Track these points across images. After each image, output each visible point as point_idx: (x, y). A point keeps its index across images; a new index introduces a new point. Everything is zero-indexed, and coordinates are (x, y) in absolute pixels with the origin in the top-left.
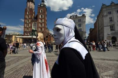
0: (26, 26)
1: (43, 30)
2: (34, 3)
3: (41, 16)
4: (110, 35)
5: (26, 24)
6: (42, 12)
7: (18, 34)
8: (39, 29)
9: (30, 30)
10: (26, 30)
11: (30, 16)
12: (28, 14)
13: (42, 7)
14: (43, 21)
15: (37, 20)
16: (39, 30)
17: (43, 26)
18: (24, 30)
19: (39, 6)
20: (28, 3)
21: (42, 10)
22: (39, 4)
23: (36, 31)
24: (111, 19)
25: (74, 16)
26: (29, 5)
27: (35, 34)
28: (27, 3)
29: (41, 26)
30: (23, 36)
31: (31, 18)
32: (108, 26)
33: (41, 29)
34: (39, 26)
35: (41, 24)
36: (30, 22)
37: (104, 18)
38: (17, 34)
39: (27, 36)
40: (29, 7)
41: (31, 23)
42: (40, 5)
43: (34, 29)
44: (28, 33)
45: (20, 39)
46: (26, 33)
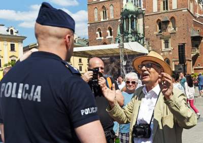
1: (174, 6)
9: (112, 17)
10: (96, 17)
18: (91, 16)
23: (138, 14)
27: (135, 33)
30: (88, 44)
39: (105, 44)
43: (131, 7)
44: (108, 32)
45: (80, 60)
46: (98, 33)
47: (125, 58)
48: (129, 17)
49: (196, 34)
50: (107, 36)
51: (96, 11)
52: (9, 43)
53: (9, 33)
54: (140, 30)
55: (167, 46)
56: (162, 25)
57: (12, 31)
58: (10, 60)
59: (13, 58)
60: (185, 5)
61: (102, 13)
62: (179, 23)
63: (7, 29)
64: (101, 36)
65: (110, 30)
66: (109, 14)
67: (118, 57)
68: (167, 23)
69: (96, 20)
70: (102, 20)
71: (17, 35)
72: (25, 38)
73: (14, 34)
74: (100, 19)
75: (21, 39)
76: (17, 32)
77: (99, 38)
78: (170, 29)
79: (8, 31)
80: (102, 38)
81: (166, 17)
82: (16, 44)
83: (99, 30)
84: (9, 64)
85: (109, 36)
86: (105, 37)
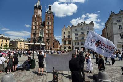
0: (33, 33)
1: (50, 36)
2: (41, 10)
3: (49, 22)
4: (120, 43)
5: (33, 31)
6: (49, 19)
8: (46, 35)
11: (37, 22)
12: (35, 21)
13: (49, 14)
14: (50, 28)
15: (44, 26)
16: (46, 37)
17: (50, 32)
18: (31, 36)
19: (46, 13)
20: (36, 10)
21: (49, 17)
22: (47, 11)
23: (43, 37)
24: (120, 27)
25: (83, 24)
26: (37, 12)
27: (42, 41)
28: (34, 10)
29: (48, 32)
31: (38, 25)
32: (117, 34)
33: (48, 36)
34: (46, 33)
35: (48, 31)
36: (37, 28)
37: (114, 26)
40: (37, 14)
41: (38, 30)
43: (41, 36)
48: (40, 37)
49: (54, 42)
54: (43, 40)
55: (48, 44)
56: (47, 40)
60: (52, 37)
62: (51, 40)
68: (48, 40)
73: (8, 38)
78: (49, 41)
79: (6, 37)
81: (48, 39)
82: (8, 40)
84: (5, 45)
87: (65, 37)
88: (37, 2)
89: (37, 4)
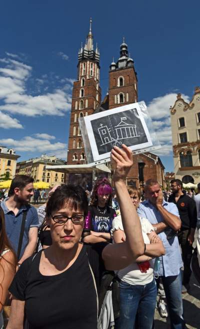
0: (74, 134)
2: (98, 64)
3: (121, 96)
6: (121, 84)
7: (53, 161)
10: (74, 145)
11: (87, 101)
12: (80, 96)
13: (122, 69)
18: (70, 145)
19: (113, 68)
20: (82, 65)
21: (121, 80)
22: (113, 63)
26: (85, 71)
28: (78, 66)
30: (66, 164)
31: (90, 108)
38: (52, 159)
39: (78, 164)
40: (85, 76)
42: (116, 66)
44: (82, 156)
45: (56, 175)
46: (74, 156)
47: (96, 175)
49: (141, 162)
50: (81, 158)
51: (74, 142)
52: (7, 160)
53: (9, 153)
57: (11, 152)
58: (5, 172)
59: (8, 171)
61: (78, 143)
63: (7, 150)
64: (76, 159)
65: (83, 155)
66: (83, 144)
67: (90, 174)
69: (74, 148)
70: (78, 148)
71: (15, 154)
72: (19, 157)
73: (12, 153)
74: (76, 147)
75: (16, 158)
76: (15, 153)
77: (74, 160)
79: (8, 151)
80: (77, 160)
82: (12, 161)
83: (75, 155)
84: (5, 174)
85: (82, 159)
86: (79, 159)
87: (183, 136)
88: (85, 43)
89: (85, 48)
